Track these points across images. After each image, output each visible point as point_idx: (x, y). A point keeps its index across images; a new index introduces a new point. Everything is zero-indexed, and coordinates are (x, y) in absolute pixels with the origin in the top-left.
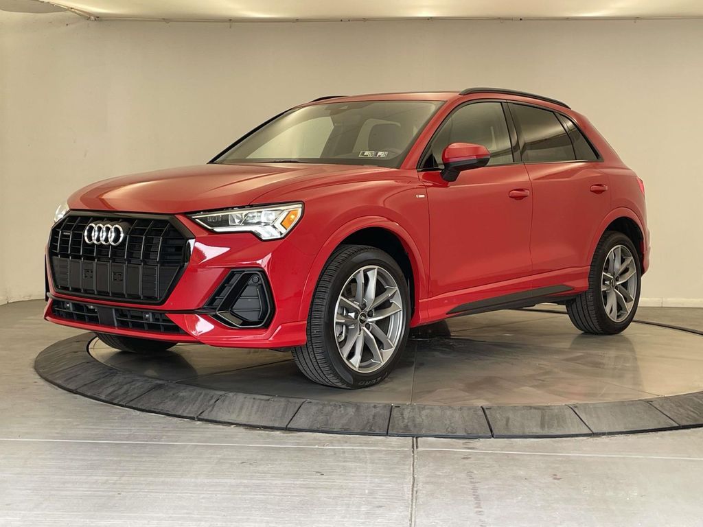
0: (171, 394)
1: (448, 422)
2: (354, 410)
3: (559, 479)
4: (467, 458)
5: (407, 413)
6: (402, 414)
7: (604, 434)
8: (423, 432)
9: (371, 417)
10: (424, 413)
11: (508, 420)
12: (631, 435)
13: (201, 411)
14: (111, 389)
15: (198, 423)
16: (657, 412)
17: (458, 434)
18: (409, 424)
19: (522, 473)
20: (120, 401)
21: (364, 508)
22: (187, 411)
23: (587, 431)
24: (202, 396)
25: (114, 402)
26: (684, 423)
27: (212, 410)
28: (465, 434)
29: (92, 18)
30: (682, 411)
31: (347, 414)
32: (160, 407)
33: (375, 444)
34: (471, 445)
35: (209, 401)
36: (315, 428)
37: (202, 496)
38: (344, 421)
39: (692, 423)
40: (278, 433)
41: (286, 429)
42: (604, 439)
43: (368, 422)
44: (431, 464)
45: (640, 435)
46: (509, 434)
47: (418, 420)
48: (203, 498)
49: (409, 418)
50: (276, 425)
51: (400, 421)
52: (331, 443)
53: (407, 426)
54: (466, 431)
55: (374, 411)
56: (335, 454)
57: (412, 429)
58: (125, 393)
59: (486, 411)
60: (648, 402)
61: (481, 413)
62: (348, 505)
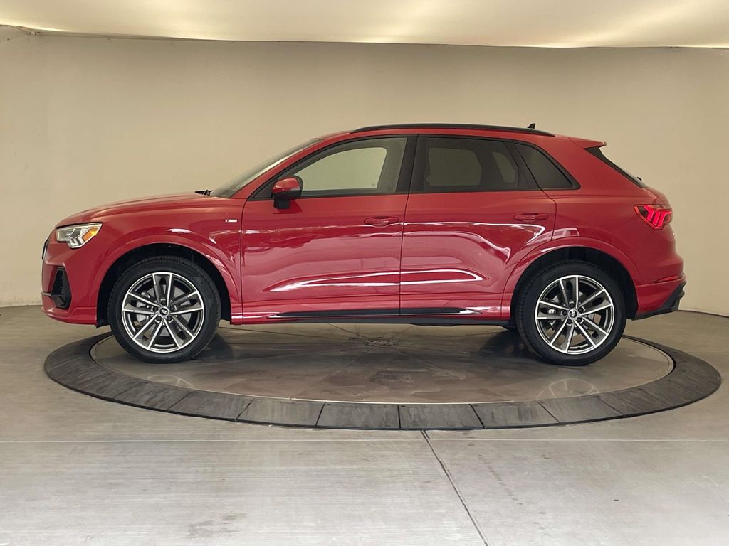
0: (205, 399)
1: (446, 417)
2: (368, 410)
3: (548, 458)
4: (473, 445)
5: (412, 411)
6: (409, 412)
7: (567, 423)
8: (429, 426)
9: (384, 415)
10: (426, 410)
11: (493, 414)
12: (588, 424)
13: (238, 414)
14: (147, 397)
15: (239, 424)
16: (605, 405)
17: (456, 427)
18: (417, 420)
19: (518, 455)
20: (161, 407)
21: (416, 484)
22: (226, 414)
23: (556, 422)
24: (235, 400)
25: (156, 407)
26: (626, 413)
27: (247, 413)
28: (462, 427)
29: (33, 33)
30: (623, 403)
31: (364, 413)
32: (200, 412)
33: (395, 437)
34: (470, 435)
35: (243, 405)
36: (340, 425)
37: (288, 479)
38: (363, 419)
39: (631, 413)
40: (310, 430)
41: (316, 427)
42: (568, 427)
43: (383, 420)
44: (447, 451)
45: (595, 423)
46: (495, 425)
47: (423, 417)
48: (290, 480)
49: (415, 415)
50: (308, 424)
51: (408, 418)
52: (359, 437)
53: (415, 422)
54: (462, 424)
55: (385, 410)
56: (368, 445)
57: (419, 424)
58: (161, 400)
59: (475, 408)
60: (596, 397)
61: (471, 409)
62: (404, 482)
